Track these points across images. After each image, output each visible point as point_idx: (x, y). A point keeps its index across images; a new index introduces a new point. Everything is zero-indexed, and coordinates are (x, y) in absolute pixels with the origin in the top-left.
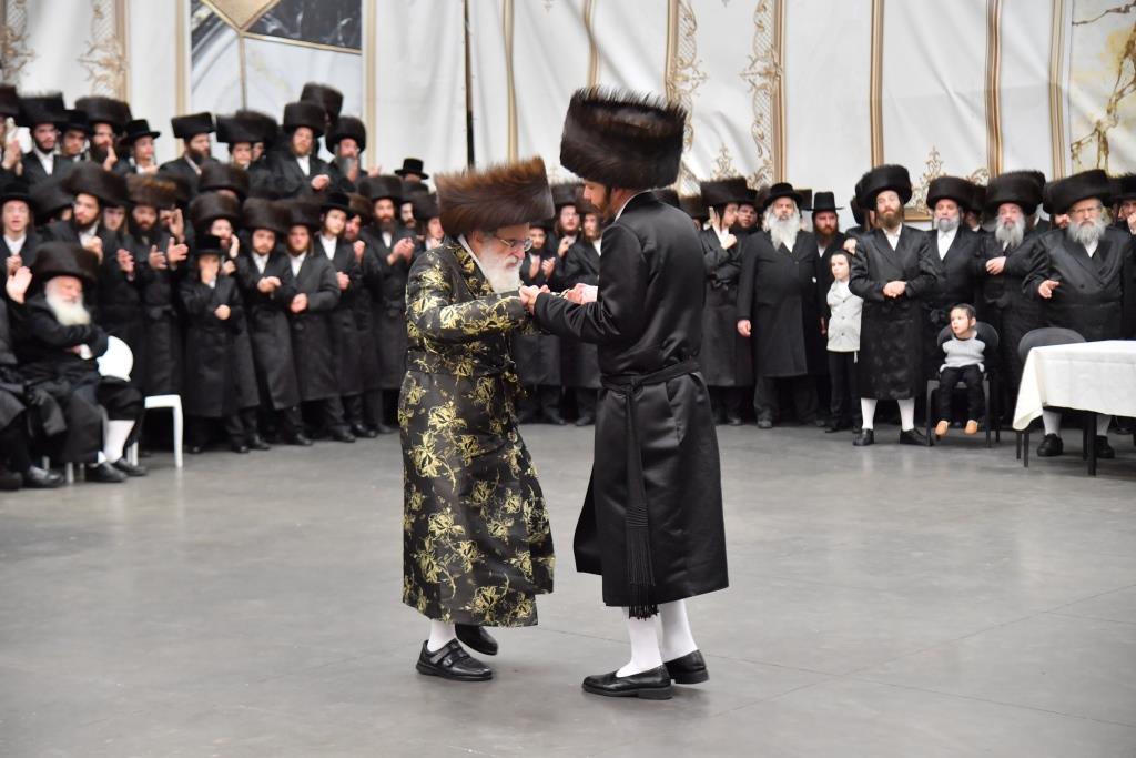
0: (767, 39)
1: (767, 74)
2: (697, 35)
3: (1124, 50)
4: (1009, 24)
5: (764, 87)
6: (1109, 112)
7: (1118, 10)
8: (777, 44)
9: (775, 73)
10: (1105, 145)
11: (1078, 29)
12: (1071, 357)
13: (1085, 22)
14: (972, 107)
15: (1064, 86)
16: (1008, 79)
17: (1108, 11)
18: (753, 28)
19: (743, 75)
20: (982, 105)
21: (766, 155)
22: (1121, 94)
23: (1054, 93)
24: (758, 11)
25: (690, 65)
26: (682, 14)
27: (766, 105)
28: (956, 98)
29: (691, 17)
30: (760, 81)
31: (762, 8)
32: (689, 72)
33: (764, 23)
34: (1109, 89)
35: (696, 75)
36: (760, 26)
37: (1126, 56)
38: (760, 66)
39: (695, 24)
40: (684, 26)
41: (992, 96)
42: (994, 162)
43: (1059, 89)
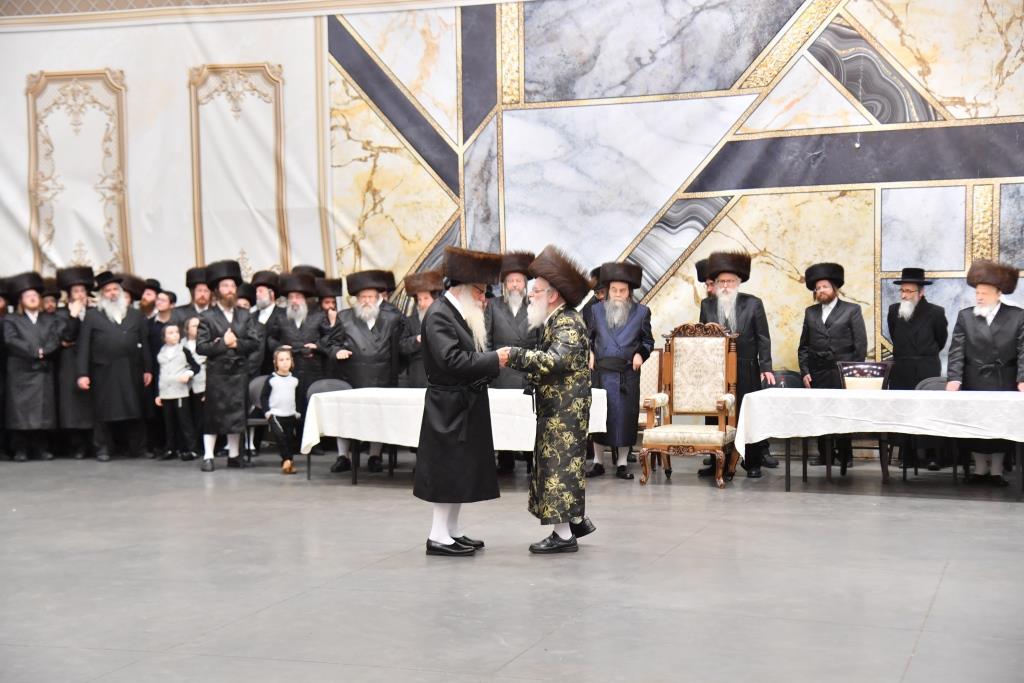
0: (113, 163)
1: (114, 188)
2: (54, 155)
3: (366, 187)
4: (289, 162)
5: (112, 198)
6: (360, 228)
7: (360, 160)
8: (122, 167)
9: (120, 188)
10: (359, 251)
11: (336, 170)
12: (338, 400)
13: (339, 166)
14: (268, 220)
15: (330, 208)
16: (291, 203)
17: (354, 160)
18: (101, 154)
19: (96, 188)
20: (274, 218)
21: (116, 250)
22: (366, 217)
23: (323, 213)
24: (105, 141)
25: (50, 178)
26: (40, 139)
27: (114, 212)
28: (257, 214)
29: (48, 141)
30: (109, 194)
31: (107, 139)
32: (49, 183)
33: (111, 150)
34: (358, 212)
35: (55, 186)
36: (107, 153)
37: (367, 190)
38: (109, 182)
39: (52, 146)
40: (43, 149)
41: (281, 213)
42: (285, 261)
43: (326, 210)
